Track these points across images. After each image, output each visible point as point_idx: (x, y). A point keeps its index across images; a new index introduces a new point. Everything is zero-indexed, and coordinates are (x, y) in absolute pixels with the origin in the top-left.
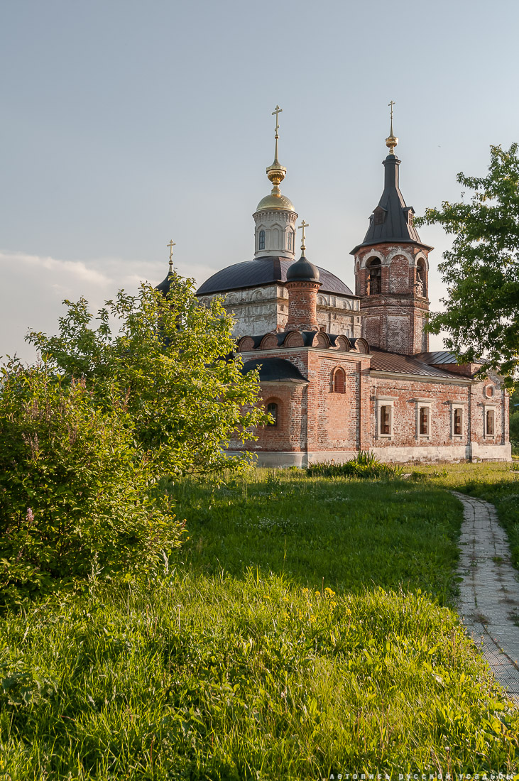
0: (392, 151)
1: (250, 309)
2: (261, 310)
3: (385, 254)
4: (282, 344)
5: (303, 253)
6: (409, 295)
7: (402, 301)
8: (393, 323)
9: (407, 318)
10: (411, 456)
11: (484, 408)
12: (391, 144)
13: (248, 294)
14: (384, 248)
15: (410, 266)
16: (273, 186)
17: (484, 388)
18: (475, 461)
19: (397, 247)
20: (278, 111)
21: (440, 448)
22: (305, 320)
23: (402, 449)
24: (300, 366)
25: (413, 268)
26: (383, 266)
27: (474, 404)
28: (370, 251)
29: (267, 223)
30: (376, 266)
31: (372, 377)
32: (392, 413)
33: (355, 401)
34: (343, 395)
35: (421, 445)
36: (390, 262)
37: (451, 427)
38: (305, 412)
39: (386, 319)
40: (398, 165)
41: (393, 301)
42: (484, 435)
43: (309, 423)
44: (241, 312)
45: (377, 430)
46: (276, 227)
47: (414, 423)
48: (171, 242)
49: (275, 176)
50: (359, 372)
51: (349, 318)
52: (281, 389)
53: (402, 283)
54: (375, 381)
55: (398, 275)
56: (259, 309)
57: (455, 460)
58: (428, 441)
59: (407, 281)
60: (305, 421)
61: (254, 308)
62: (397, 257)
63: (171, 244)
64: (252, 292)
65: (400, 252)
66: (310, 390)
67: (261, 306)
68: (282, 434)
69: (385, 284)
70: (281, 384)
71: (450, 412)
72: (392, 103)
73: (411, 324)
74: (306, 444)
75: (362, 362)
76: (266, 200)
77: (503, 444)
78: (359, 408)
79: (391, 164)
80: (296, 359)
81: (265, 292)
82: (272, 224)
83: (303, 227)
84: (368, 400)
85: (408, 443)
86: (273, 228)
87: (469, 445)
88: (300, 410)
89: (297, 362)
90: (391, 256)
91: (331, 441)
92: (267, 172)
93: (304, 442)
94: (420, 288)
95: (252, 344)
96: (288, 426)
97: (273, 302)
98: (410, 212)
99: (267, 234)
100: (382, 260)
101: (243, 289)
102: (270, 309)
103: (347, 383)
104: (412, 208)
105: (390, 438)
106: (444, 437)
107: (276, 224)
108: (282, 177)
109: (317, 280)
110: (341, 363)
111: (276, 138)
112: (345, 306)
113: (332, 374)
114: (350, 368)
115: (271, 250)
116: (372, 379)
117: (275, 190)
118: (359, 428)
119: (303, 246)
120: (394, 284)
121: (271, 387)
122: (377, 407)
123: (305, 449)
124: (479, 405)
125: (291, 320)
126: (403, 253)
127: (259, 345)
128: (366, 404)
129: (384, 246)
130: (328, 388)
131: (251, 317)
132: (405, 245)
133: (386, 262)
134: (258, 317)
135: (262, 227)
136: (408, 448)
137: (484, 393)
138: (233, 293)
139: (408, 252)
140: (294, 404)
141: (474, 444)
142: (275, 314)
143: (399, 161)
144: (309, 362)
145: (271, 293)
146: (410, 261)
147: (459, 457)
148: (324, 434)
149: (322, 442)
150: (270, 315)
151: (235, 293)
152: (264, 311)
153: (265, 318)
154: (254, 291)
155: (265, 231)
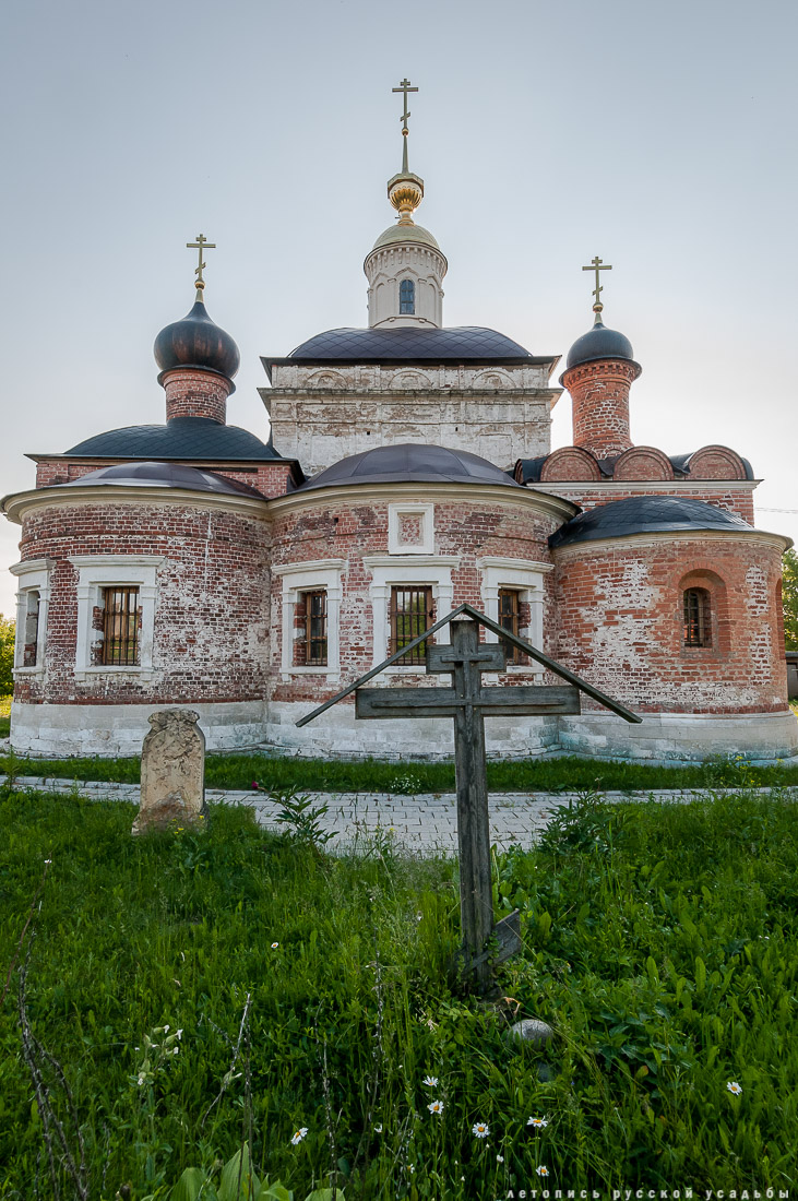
1: (471, 408)
2: (503, 413)
13: (461, 376)
20: (406, 88)
44: (444, 412)
56: (497, 410)
63: (202, 244)
64: (473, 372)
67: (505, 404)
81: (511, 377)
83: (596, 268)
97: (540, 398)
99: (420, 289)
102: (531, 411)
111: (405, 133)
131: (474, 425)
134: (496, 427)
135: (407, 274)
138: (417, 371)
142: (545, 423)
145: (530, 381)
150: (533, 424)
151: (424, 372)
152: (512, 413)
153: (517, 430)
154: (481, 371)
155: (416, 283)
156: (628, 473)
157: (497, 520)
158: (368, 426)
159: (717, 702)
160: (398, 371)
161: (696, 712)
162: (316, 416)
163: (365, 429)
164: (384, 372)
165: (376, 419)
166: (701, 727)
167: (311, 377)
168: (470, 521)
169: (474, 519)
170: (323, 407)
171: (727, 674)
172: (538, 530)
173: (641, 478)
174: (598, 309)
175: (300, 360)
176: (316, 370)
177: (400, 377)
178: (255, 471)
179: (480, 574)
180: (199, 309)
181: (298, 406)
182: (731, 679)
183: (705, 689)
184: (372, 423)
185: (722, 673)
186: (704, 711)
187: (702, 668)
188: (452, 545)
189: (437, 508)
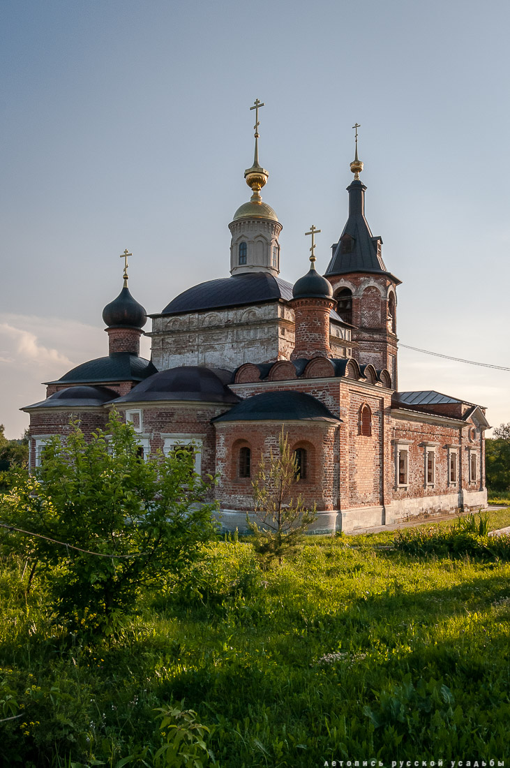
0: (357, 176)
1: (240, 332)
2: (255, 334)
3: (357, 285)
4: (302, 374)
5: (312, 265)
6: (381, 330)
7: (375, 336)
8: (365, 360)
9: (379, 355)
10: (421, 508)
11: (469, 452)
12: (356, 169)
13: (236, 314)
14: (356, 278)
15: (383, 300)
16: (252, 193)
17: (469, 430)
18: (466, 510)
19: (369, 277)
20: (258, 105)
21: (442, 497)
22: (320, 346)
23: (414, 500)
24: (329, 401)
25: (386, 301)
26: (355, 298)
27: (463, 448)
28: (339, 281)
29: (249, 234)
30: (344, 298)
31: (392, 417)
32: (408, 459)
33: (378, 446)
34: (369, 438)
35: (428, 495)
36: (362, 293)
37: (448, 473)
38: (337, 459)
39: (358, 355)
40: (364, 191)
41: (366, 335)
42: (470, 481)
43: (341, 473)
44: (227, 337)
45: (396, 480)
46: (260, 239)
47: (423, 470)
48: (126, 252)
49: (255, 181)
50: (382, 411)
51: (342, 350)
52: (313, 430)
53: (374, 317)
54: (394, 421)
55: (370, 308)
56: (252, 333)
57: (452, 509)
58: (433, 490)
59: (380, 315)
60: (337, 471)
61: (245, 332)
62: (369, 289)
63: (126, 254)
64: (242, 311)
65: (372, 283)
66: (342, 433)
67: (256, 329)
68: (313, 489)
69: (357, 317)
70: (312, 424)
71: (448, 456)
72: (357, 126)
73: (383, 361)
74: (339, 501)
75: (385, 399)
76: (245, 208)
77: (481, 490)
78: (382, 454)
79: (356, 190)
80: (321, 393)
81: (260, 312)
82: (256, 234)
83: (312, 233)
84: (390, 444)
85: (418, 494)
86: (257, 240)
87: (460, 492)
88: (332, 457)
89: (324, 396)
90: (364, 287)
91: (360, 494)
92: (246, 175)
93: (336, 498)
94: (390, 324)
95: (257, 373)
96: (321, 478)
97: (273, 323)
98: (379, 242)
99: (250, 248)
100: (353, 291)
101: (230, 308)
102: (268, 332)
103: (373, 423)
104: (380, 238)
105: (406, 488)
106: (444, 486)
107: (261, 236)
108: (262, 183)
109: (331, 297)
110: (367, 399)
111: (256, 136)
112: (338, 335)
113: (360, 412)
114: (374, 406)
115: (253, 266)
116: (392, 419)
117: (256, 197)
118: (382, 478)
119: (312, 256)
120: (366, 318)
121: (300, 428)
122: (396, 452)
123: (338, 507)
124: (466, 449)
125: (300, 346)
126: (376, 284)
127: (267, 375)
128: (388, 449)
129: (355, 276)
130: (356, 432)
131: (241, 342)
132: (377, 276)
133: (358, 293)
134: (251, 343)
135: (243, 239)
136: (419, 499)
137: (469, 436)
138: (215, 313)
139: (381, 284)
140: (326, 450)
141: (464, 491)
142: (276, 339)
143: (365, 188)
144: (341, 397)
145: (269, 313)
146: (382, 293)
147: (454, 506)
148: (353, 487)
149: (352, 497)
150: (269, 339)
151: (218, 314)
152: (260, 335)
153: (262, 343)
154: (245, 310)
155: (247, 243)
156: (278, 376)
157: (172, 415)
158: (192, 348)
159: (245, 505)
160: (207, 314)
161: (236, 509)
162: (170, 344)
163: (191, 350)
164: (200, 316)
165: (195, 344)
166: (234, 517)
167: (169, 323)
168: (159, 416)
169: (160, 415)
170: (173, 339)
171: (249, 492)
172: (203, 416)
173: (283, 378)
174: (312, 260)
175: (165, 314)
176: (171, 318)
177: (208, 318)
178: (119, 385)
179: (163, 441)
180: (125, 291)
181: (163, 340)
182: (251, 494)
183: (240, 499)
184: (194, 346)
185: (247, 491)
186: (239, 509)
187: (239, 488)
188: (150, 428)
189: (144, 411)
